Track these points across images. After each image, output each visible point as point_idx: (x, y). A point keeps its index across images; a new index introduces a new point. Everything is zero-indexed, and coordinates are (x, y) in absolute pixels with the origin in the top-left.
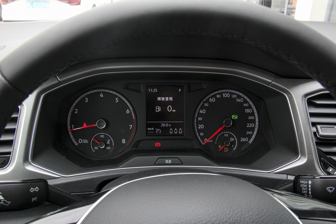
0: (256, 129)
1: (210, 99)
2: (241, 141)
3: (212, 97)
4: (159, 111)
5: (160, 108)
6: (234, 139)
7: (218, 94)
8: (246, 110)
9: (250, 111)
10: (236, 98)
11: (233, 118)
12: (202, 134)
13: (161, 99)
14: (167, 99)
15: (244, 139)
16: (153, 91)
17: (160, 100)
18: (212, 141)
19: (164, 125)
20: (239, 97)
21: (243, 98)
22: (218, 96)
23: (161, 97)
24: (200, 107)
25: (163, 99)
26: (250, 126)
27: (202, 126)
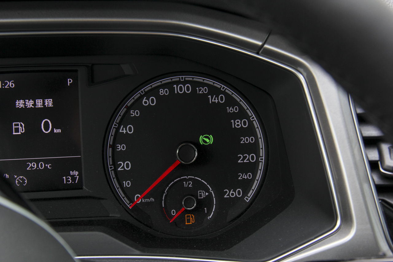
0: (261, 166)
1: (144, 100)
2: (225, 197)
3: (147, 94)
4: (20, 133)
5: (23, 125)
6: (207, 194)
7: (163, 86)
8: (233, 121)
9: (245, 124)
10: (208, 94)
11: (201, 143)
12: (127, 184)
13: (25, 104)
14: (39, 103)
15: (231, 192)
16: (5, 86)
17: (22, 106)
18: (152, 199)
19: (34, 165)
20: (214, 91)
21: (224, 93)
22: (162, 92)
23: (24, 100)
24: (118, 119)
25: (30, 104)
26: (245, 161)
27: (127, 165)
